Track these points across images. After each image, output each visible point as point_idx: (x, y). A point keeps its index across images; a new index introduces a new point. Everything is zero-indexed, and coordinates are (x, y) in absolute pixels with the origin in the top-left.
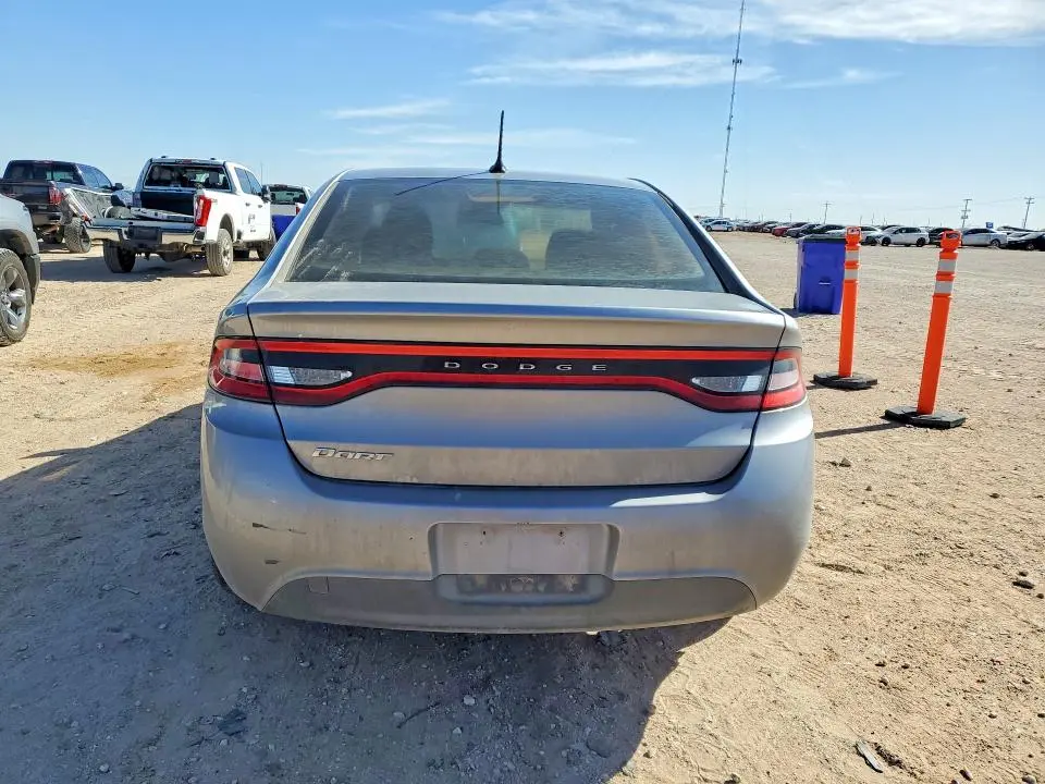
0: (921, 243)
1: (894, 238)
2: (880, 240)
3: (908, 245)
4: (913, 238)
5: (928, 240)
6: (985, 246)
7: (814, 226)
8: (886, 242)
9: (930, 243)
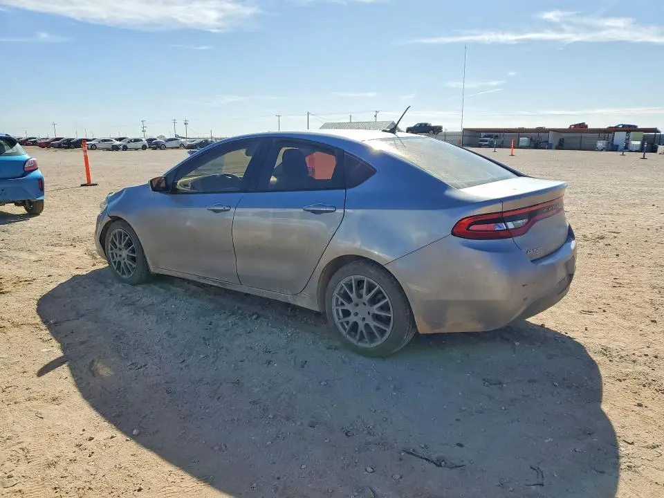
0: (144, 148)
1: (129, 146)
2: (121, 147)
3: (136, 149)
4: (139, 145)
5: (148, 146)
6: (177, 148)
7: (71, 139)
8: (125, 148)
9: (150, 148)
